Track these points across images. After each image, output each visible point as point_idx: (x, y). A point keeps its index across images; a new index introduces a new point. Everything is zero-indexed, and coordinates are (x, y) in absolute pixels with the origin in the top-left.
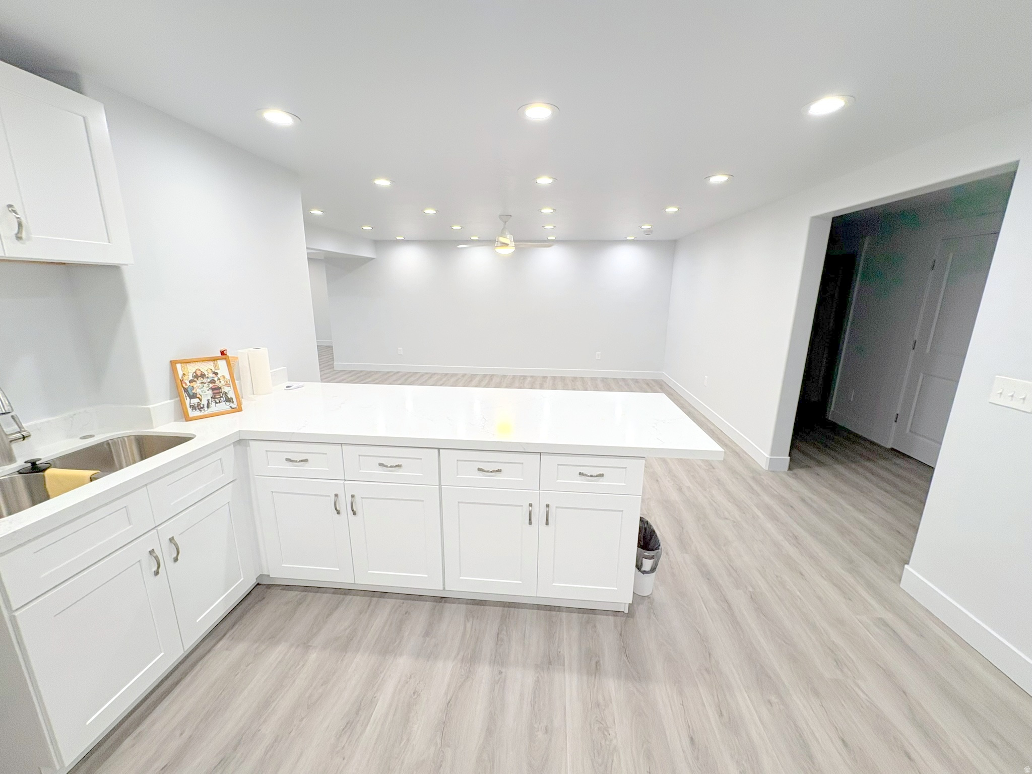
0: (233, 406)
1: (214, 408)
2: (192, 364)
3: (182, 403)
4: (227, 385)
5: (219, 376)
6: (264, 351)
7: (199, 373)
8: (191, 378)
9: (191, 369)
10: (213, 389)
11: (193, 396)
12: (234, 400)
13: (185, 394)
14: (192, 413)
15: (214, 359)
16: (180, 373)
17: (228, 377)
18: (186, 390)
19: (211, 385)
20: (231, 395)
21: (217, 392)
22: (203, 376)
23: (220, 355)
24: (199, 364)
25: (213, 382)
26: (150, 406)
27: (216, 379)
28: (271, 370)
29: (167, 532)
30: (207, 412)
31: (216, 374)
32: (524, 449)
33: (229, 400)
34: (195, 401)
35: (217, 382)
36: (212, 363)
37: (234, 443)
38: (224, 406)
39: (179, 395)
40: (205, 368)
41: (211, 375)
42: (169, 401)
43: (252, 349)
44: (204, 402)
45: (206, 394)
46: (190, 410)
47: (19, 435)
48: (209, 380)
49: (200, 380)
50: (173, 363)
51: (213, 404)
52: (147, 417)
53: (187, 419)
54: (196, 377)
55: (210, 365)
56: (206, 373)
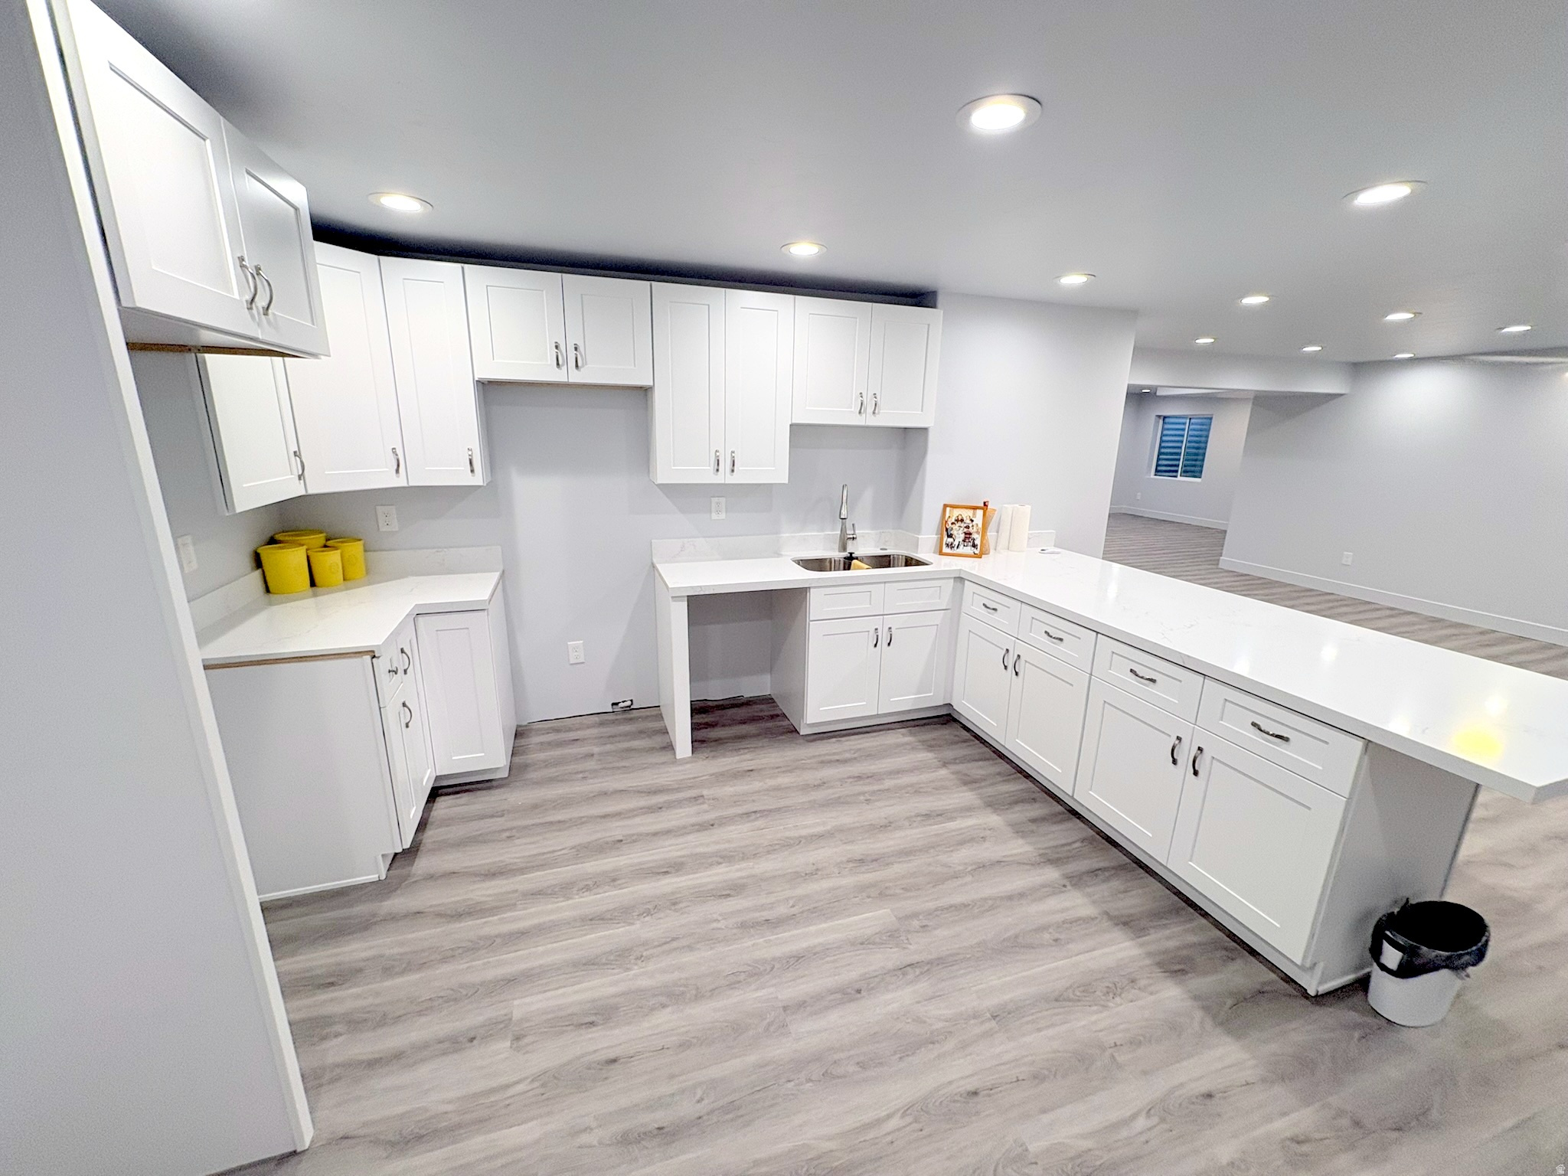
0: (977, 552)
1: (962, 550)
2: (957, 510)
3: (941, 539)
4: (978, 532)
5: (974, 523)
6: (1028, 508)
7: (960, 518)
8: (953, 521)
9: (956, 513)
10: (966, 534)
11: (950, 536)
12: (979, 547)
13: (945, 533)
14: (946, 550)
15: (975, 508)
16: (947, 515)
17: (980, 526)
18: (947, 530)
19: (966, 530)
20: (978, 542)
21: (968, 535)
22: (962, 520)
23: (982, 505)
24: (962, 510)
25: (968, 527)
26: (920, 537)
27: (970, 525)
28: (1029, 530)
29: (890, 621)
30: (955, 551)
31: (972, 521)
32: (1184, 662)
33: (974, 546)
34: (950, 540)
35: (971, 528)
36: (972, 511)
37: (955, 578)
38: (969, 550)
39: (942, 535)
40: (966, 514)
41: (968, 521)
42: (934, 536)
43: (1017, 505)
44: (956, 543)
45: (959, 536)
46: (944, 546)
47: (851, 536)
48: (965, 525)
49: (959, 523)
50: (945, 506)
51: (962, 546)
52: (916, 547)
53: (941, 553)
54: (957, 521)
55: (970, 513)
56: (965, 519)
